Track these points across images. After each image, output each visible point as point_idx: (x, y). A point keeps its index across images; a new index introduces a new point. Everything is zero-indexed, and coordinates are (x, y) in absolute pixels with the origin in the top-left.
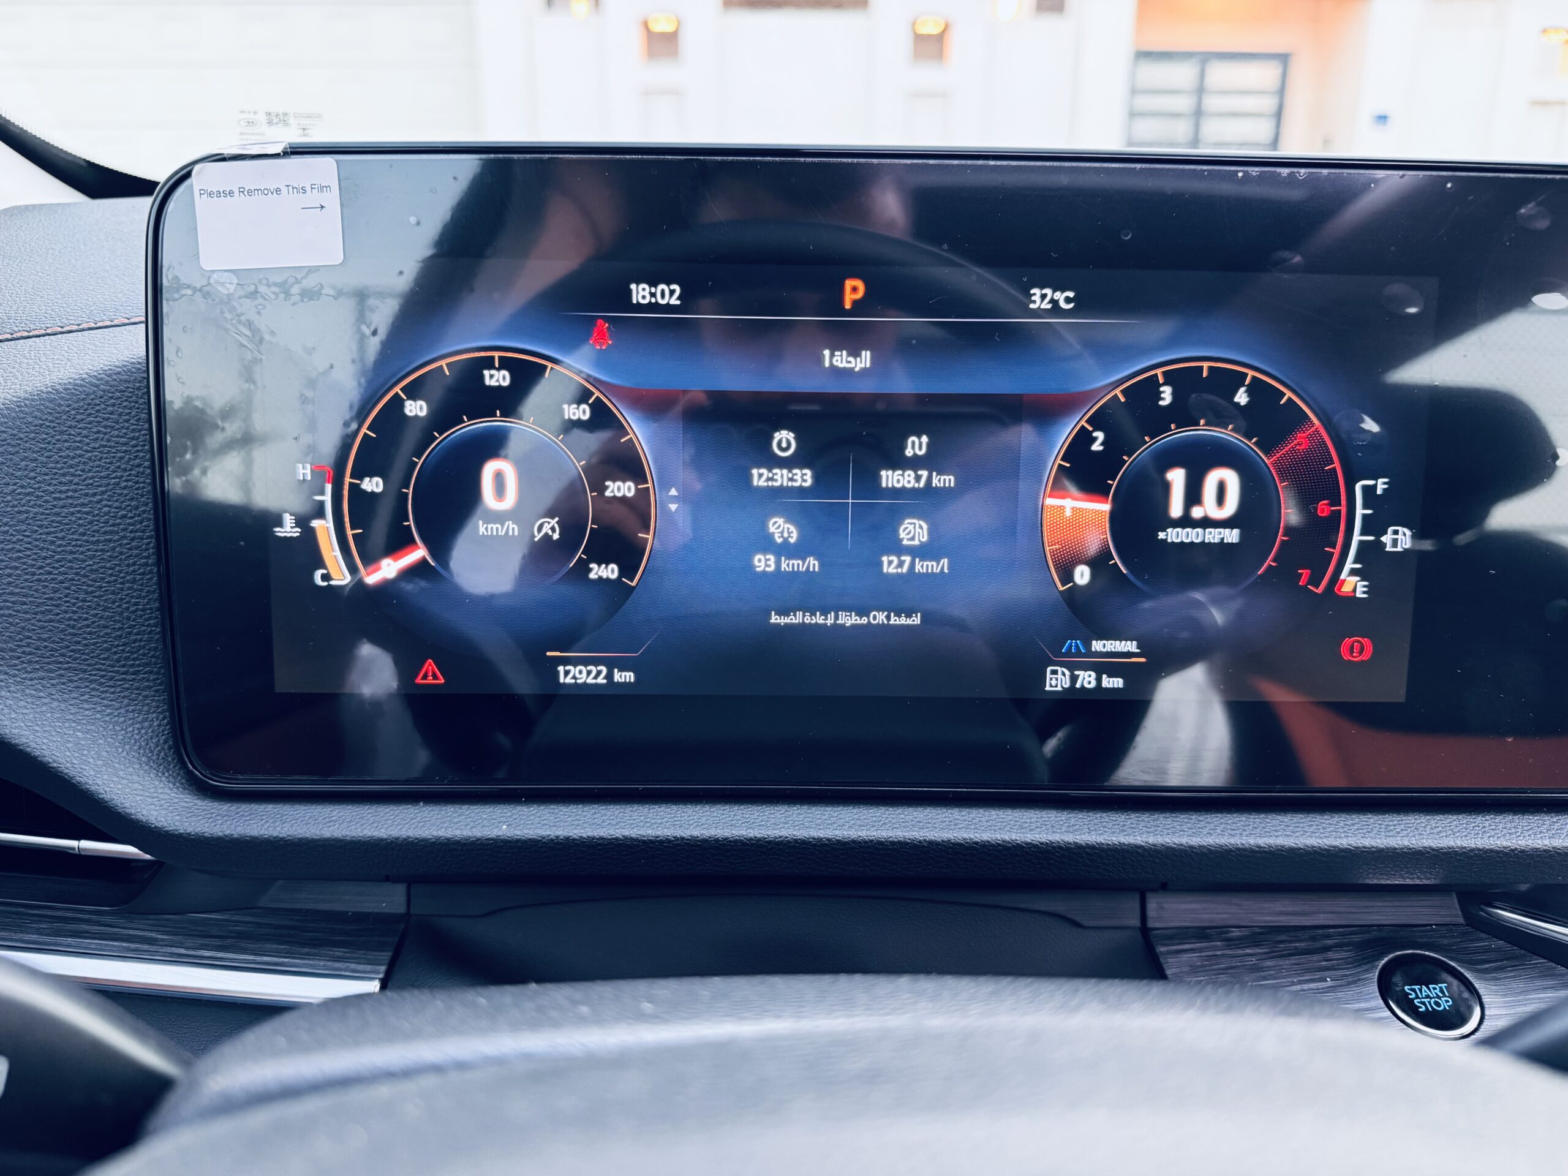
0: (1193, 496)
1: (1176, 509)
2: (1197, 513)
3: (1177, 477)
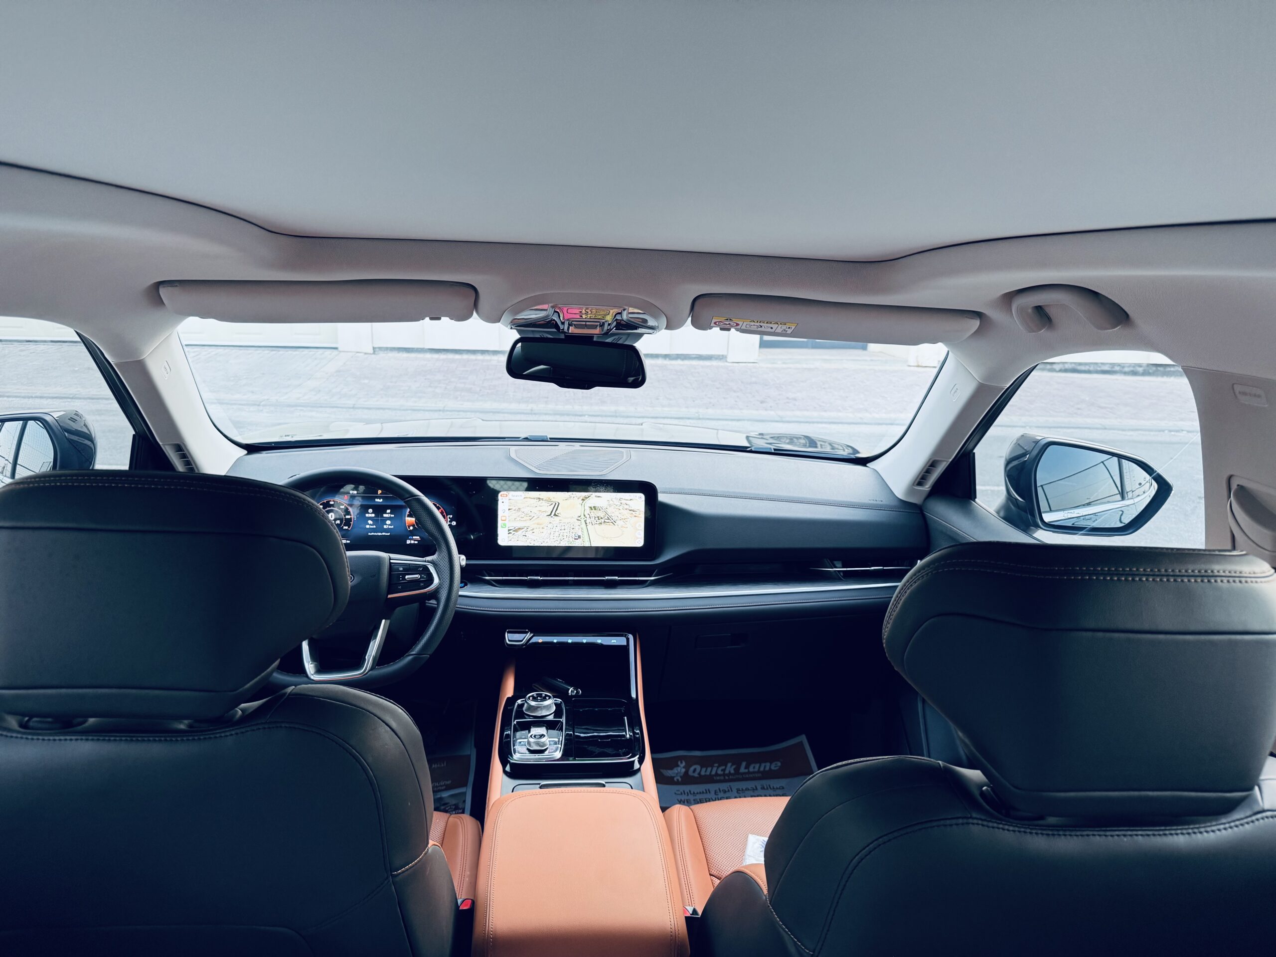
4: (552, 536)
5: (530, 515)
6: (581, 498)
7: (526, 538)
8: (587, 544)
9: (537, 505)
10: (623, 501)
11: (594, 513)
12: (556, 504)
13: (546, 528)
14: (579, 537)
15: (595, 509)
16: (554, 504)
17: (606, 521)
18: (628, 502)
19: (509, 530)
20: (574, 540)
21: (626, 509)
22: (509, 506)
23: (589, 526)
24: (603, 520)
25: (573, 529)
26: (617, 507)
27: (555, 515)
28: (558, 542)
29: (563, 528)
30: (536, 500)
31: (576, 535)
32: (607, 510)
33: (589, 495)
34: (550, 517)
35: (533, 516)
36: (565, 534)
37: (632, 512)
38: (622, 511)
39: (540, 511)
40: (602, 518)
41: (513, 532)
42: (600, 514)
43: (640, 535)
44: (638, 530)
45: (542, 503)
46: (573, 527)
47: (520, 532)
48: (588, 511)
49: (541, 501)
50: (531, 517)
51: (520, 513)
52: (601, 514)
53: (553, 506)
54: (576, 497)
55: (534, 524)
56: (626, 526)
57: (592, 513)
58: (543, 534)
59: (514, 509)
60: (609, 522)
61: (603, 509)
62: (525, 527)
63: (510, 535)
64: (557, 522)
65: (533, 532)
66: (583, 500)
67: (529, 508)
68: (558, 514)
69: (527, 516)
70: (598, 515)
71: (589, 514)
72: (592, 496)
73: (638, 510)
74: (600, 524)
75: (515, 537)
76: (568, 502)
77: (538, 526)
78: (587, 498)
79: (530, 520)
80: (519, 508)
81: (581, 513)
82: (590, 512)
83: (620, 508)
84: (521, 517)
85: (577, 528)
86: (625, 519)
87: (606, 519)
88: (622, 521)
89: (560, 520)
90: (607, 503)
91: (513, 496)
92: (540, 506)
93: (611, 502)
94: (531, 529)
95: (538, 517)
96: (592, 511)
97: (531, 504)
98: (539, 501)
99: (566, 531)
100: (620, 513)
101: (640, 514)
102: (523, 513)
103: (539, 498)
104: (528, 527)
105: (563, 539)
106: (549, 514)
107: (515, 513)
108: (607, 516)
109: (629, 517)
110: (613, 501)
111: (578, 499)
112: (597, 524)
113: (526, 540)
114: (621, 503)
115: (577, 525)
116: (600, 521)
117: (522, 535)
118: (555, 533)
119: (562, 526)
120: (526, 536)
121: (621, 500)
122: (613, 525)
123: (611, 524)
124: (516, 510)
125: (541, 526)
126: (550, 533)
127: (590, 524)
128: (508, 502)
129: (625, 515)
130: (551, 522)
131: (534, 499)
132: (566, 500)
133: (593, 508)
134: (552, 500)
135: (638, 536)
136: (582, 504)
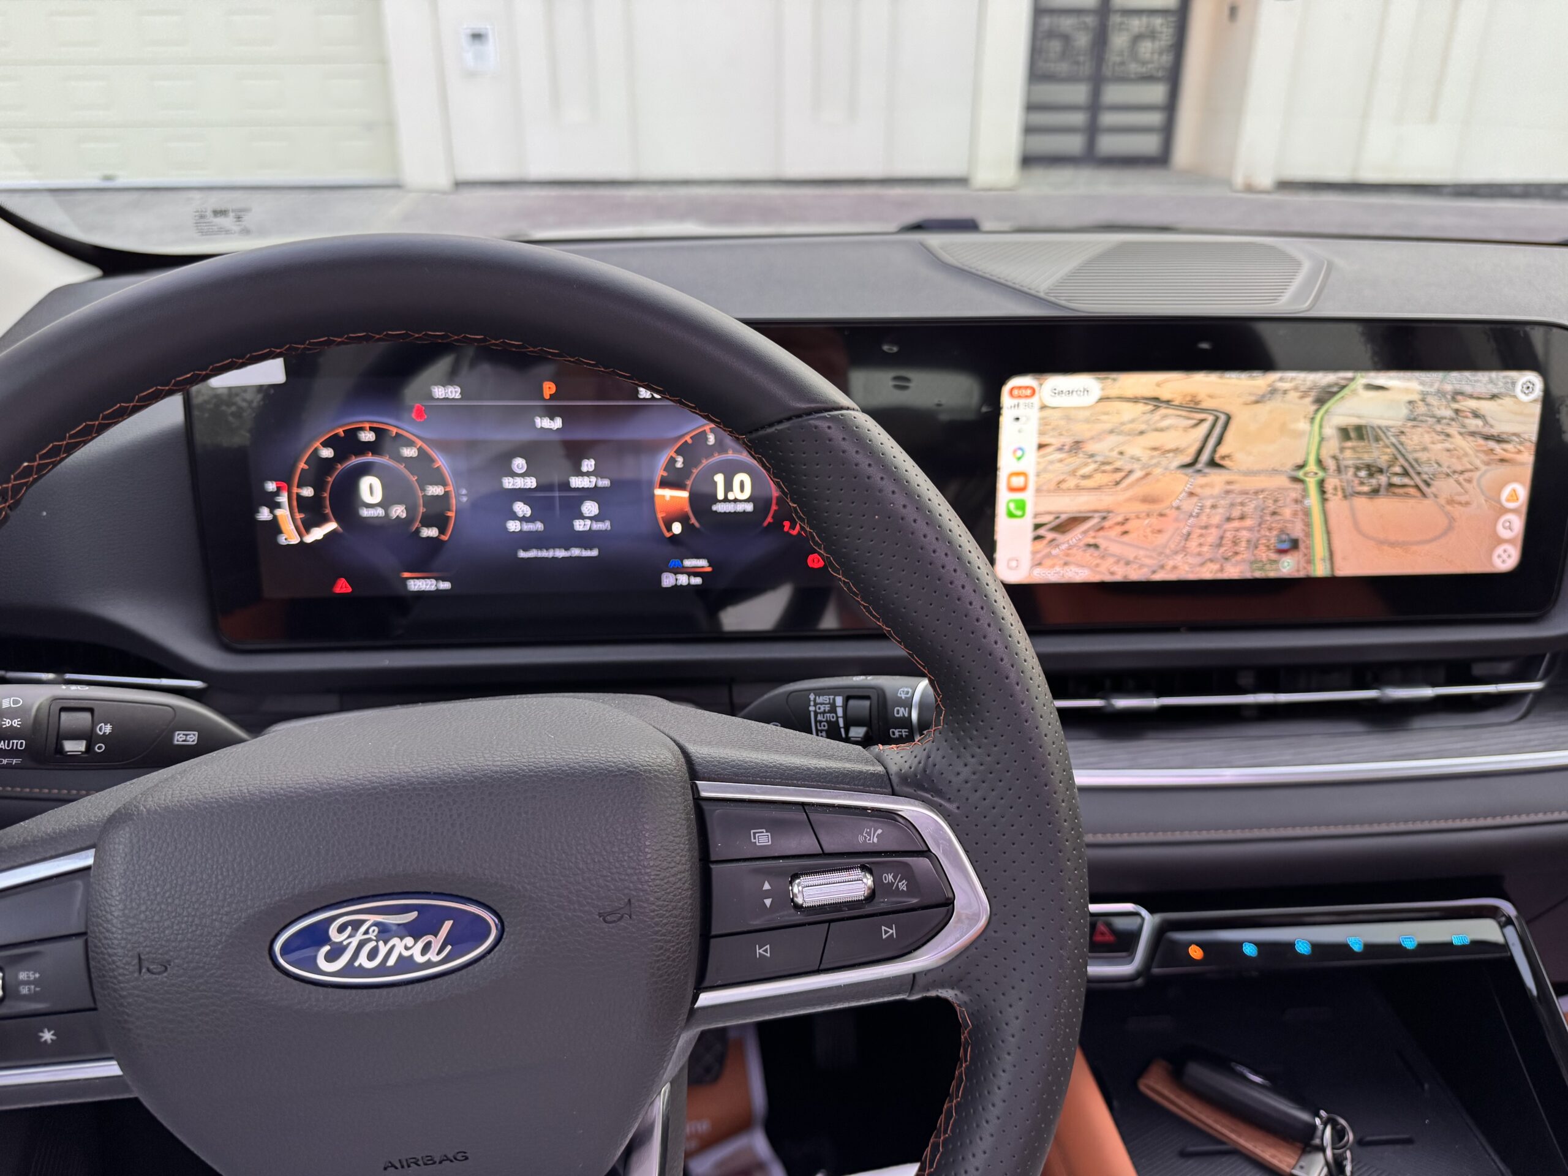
0: (729, 487)
1: (720, 495)
2: (731, 496)
3: (719, 479)
4: (1193, 544)
5: (1118, 464)
6: (1313, 394)
7: (1096, 553)
8: (1320, 570)
9: (1143, 427)
10: (1465, 404)
11: (1352, 453)
12: (1217, 419)
13: (1173, 513)
14: (1295, 544)
15: (1363, 437)
16: (1211, 418)
17: (1396, 480)
18: (1484, 406)
19: (1037, 526)
20: (1273, 556)
21: (1473, 434)
22: (1042, 433)
23: (1335, 503)
24: (1383, 479)
25: (1274, 513)
26: (1439, 428)
27: (1213, 463)
28: (1215, 567)
29: (1236, 513)
30: (1141, 407)
31: (1284, 537)
32: (1403, 438)
33: (1343, 382)
34: (1190, 471)
35: (1128, 467)
36: (1245, 534)
37: (1492, 444)
38: (1459, 441)
39: (1155, 449)
40: (1381, 471)
41: (1050, 536)
42: (1376, 453)
43: (1510, 528)
44: (1509, 513)
45: (1165, 417)
46: (1272, 508)
47: (1076, 535)
48: (1333, 445)
49: (1163, 411)
50: (1122, 474)
51: (1076, 461)
52: (1379, 455)
53: (1204, 428)
54: (1296, 389)
55: (1129, 500)
56: (1463, 499)
57: (1348, 454)
58: (1161, 539)
59: (1056, 442)
60: (1404, 486)
61: (1389, 434)
62: (1096, 515)
63: (1041, 544)
64: (1217, 491)
65: (1125, 533)
66: (1321, 401)
67: (1113, 439)
68: (1223, 458)
69: (1104, 472)
70: (1367, 458)
71: (1334, 457)
72: (1353, 386)
73: (1514, 438)
74: (1375, 492)
75: (1055, 552)
76: (1263, 410)
77: (1145, 507)
78: (1335, 394)
79: (1117, 483)
80: (1077, 438)
81: (1308, 454)
82: (1342, 449)
83: (1450, 430)
84: (1084, 477)
85: (1287, 512)
86: (1462, 472)
87: (1397, 474)
88: (1451, 481)
89: (1229, 483)
90: (1404, 411)
91: (1058, 393)
92: (1157, 430)
93: (1422, 409)
94: (1120, 519)
95: (1147, 475)
96: (1349, 444)
97: (1123, 424)
98: (1152, 411)
99: (1248, 523)
100: (1448, 450)
101: (1519, 452)
102: (1090, 460)
103: (1156, 399)
104: (1109, 512)
105: (1236, 553)
106: (1188, 459)
107: (1061, 461)
108: (1402, 461)
109: (1478, 463)
110: (1428, 405)
111: (1302, 397)
112: (1359, 493)
113: (1098, 561)
114: (1457, 411)
115: (1288, 500)
116: (1374, 481)
117: (1082, 544)
118: (1206, 527)
119: (1232, 505)
120: (1096, 546)
121: (1459, 397)
122: (1418, 494)
123: (1412, 491)
124: (1067, 448)
125: (1157, 508)
126: (1189, 534)
127: (1335, 495)
128: (1042, 419)
129: (1466, 454)
130: (1198, 491)
131: (1135, 400)
132: (1257, 402)
133: (1353, 434)
134: (1204, 405)
135: (1505, 534)
136: (1312, 419)
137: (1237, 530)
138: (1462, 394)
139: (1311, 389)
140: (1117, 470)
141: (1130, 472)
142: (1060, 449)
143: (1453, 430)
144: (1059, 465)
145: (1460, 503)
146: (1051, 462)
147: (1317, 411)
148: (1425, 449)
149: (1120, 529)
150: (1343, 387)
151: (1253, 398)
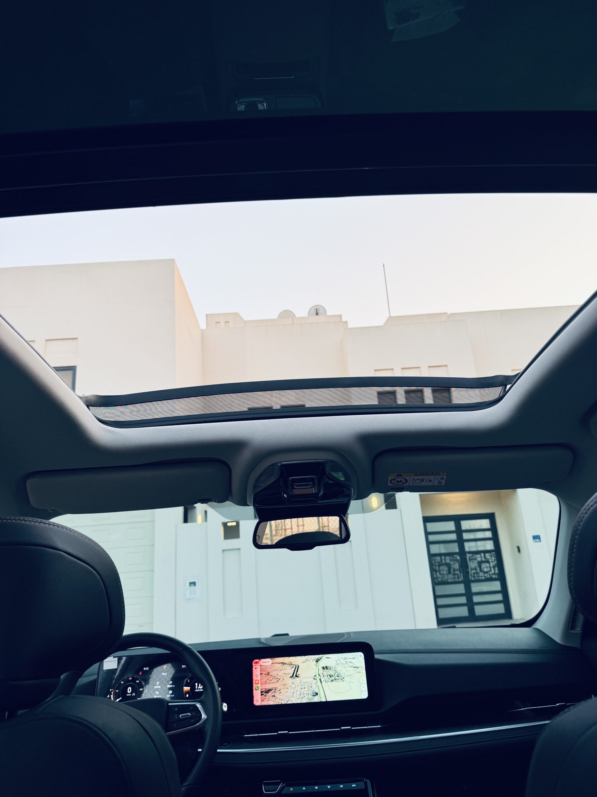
0: (198, 686)
1: (196, 688)
2: (199, 688)
3: (196, 684)
4: (295, 695)
5: (277, 677)
6: (315, 660)
7: (275, 698)
8: (324, 700)
9: (281, 669)
10: (348, 660)
11: (326, 672)
12: (296, 667)
13: (290, 688)
14: (317, 694)
15: (327, 669)
16: (295, 666)
17: (336, 678)
19: (262, 692)
20: (313, 697)
21: (351, 667)
22: (261, 671)
23: (324, 683)
24: (333, 678)
25: (311, 687)
26: (343, 666)
27: (296, 676)
28: (301, 700)
29: (303, 687)
30: (280, 664)
31: (314, 692)
32: (336, 668)
33: (321, 657)
34: (292, 678)
35: (279, 678)
36: (305, 692)
37: (355, 668)
38: (348, 668)
39: (284, 673)
40: (333, 676)
41: (265, 694)
42: (331, 672)
43: (364, 688)
44: (363, 684)
45: (285, 666)
46: (311, 686)
47: (270, 694)
48: (321, 670)
49: (285, 665)
50: (279, 679)
51: (269, 677)
53: (294, 668)
54: (312, 659)
55: (280, 685)
56: (352, 681)
57: (325, 672)
58: (288, 694)
59: (264, 673)
60: (338, 679)
61: (333, 668)
62: (274, 689)
63: (263, 696)
64: (298, 682)
65: (280, 693)
66: (317, 661)
67: (275, 671)
68: (298, 675)
69: (275, 679)
70: (329, 673)
71: (322, 673)
72: (323, 658)
73: (360, 667)
74: (332, 681)
75: (266, 698)
76: (306, 664)
77: (284, 687)
78: (319, 660)
79: (278, 682)
80: (268, 672)
81: (316, 673)
82: (323, 672)
83: (345, 666)
84: (270, 680)
85: (314, 686)
86: (351, 675)
87: (336, 676)
88: (348, 677)
89: (300, 680)
90: (335, 663)
91: (263, 662)
92: (284, 669)
93: (339, 662)
94: (279, 689)
95: (283, 679)
96: (325, 670)
97: (277, 668)
98: (283, 665)
99: (306, 689)
100: (346, 671)
101: (362, 670)
102: (272, 677)
103: (283, 663)
104: (277, 688)
105: (304, 697)
106: (291, 676)
107: (265, 677)
108: (337, 673)
109: (354, 673)
110: (340, 661)
111: (313, 661)
112: (329, 681)
113: (275, 700)
114: (346, 662)
115: (314, 684)
116: (332, 678)
117: (272, 695)
118: (297, 691)
119: (302, 685)
120: (275, 696)
121: (346, 659)
122: (342, 681)
123: (341, 680)
124: (266, 674)
125: (287, 686)
126: (294, 692)
127: (324, 682)
128: (260, 668)
129: (351, 671)
130: (294, 682)
131: (279, 663)
132: (304, 662)
133: (325, 668)
134: (293, 664)
135: (363, 689)
136: (316, 665)
137: (304, 691)
138: (347, 658)
139: (315, 659)
140: (277, 678)
141: (280, 679)
142: (265, 674)
143: (347, 666)
144: (265, 678)
145: (352, 683)
146: (264, 677)
147: (317, 663)
148: (341, 671)
149: (279, 692)
150: (321, 658)
151: (303, 662)
